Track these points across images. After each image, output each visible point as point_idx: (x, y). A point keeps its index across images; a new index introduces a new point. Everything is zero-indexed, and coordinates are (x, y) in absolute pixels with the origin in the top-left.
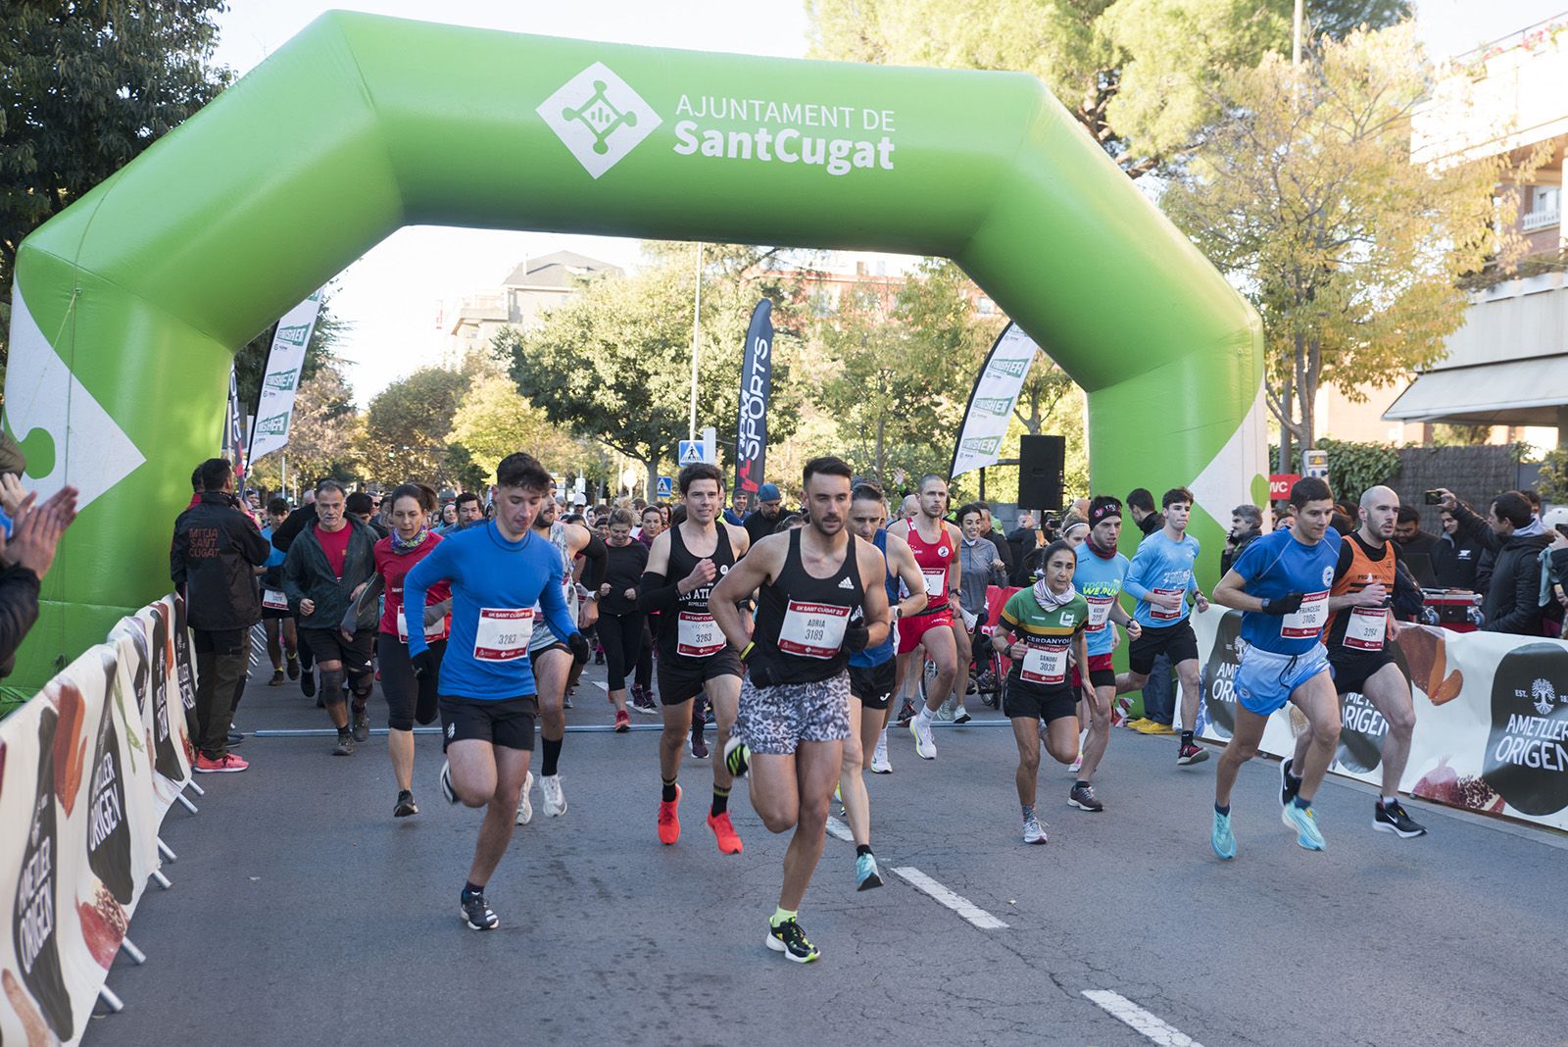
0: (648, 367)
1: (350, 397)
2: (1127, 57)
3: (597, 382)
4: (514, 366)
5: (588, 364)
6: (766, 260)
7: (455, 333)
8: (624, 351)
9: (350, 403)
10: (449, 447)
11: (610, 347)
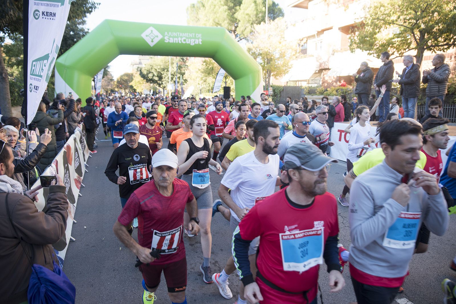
0: (162, 73)
1: (113, 78)
2: (239, 21)
3: (154, 75)
5: (152, 73)
8: (158, 70)
10: (130, 85)
11: (156, 70)
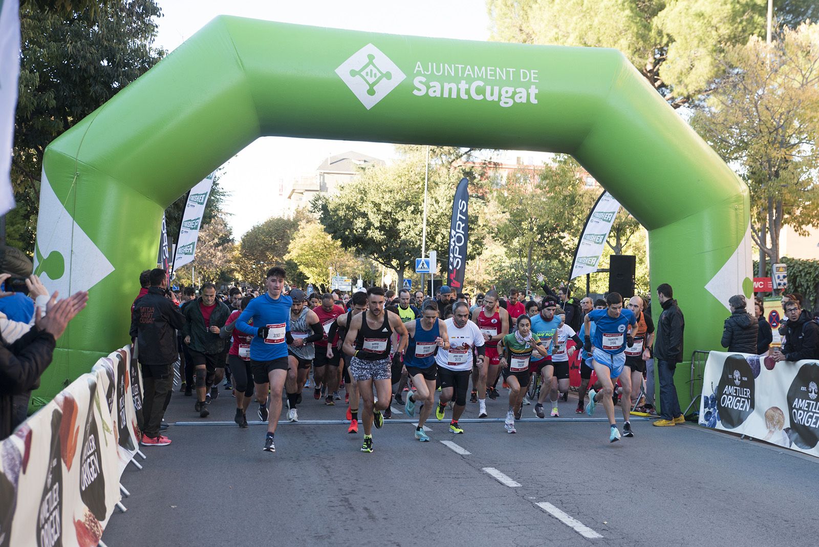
0: (398, 216)
1: (230, 234)
2: (671, 40)
3: (369, 225)
4: (322, 216)
5: (364, 215)
6: (465, 156)
7: (290, 197)
8: (384, 207)
9: (231, 237)
10: (286, 262)
11: (377, 205)
